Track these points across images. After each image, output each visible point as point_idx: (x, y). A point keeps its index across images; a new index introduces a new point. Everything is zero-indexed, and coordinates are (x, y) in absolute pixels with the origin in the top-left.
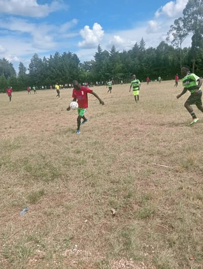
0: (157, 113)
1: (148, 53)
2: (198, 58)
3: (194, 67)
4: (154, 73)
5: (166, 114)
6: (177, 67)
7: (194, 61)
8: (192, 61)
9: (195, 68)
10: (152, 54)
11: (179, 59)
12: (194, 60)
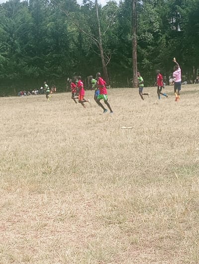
0: (32, 192)
1: (9, 16)
2: (144, 32)
3: (135, 56)
4: (29, 71)
5: (56, 193)
6: (91, 55)
7: (133, 37)
8: (129, 37)
9: (140, 59)
10: (19, 19)
11: (95, 33)
12: (135, 36)
